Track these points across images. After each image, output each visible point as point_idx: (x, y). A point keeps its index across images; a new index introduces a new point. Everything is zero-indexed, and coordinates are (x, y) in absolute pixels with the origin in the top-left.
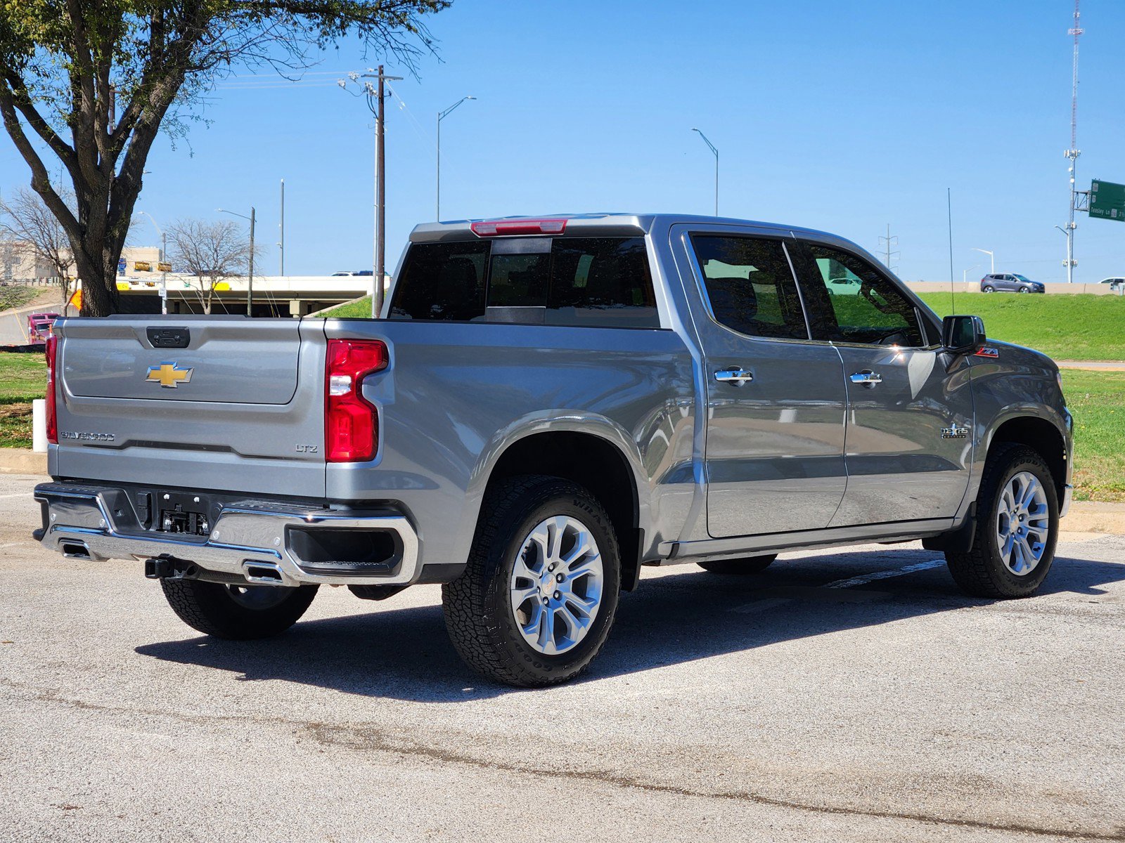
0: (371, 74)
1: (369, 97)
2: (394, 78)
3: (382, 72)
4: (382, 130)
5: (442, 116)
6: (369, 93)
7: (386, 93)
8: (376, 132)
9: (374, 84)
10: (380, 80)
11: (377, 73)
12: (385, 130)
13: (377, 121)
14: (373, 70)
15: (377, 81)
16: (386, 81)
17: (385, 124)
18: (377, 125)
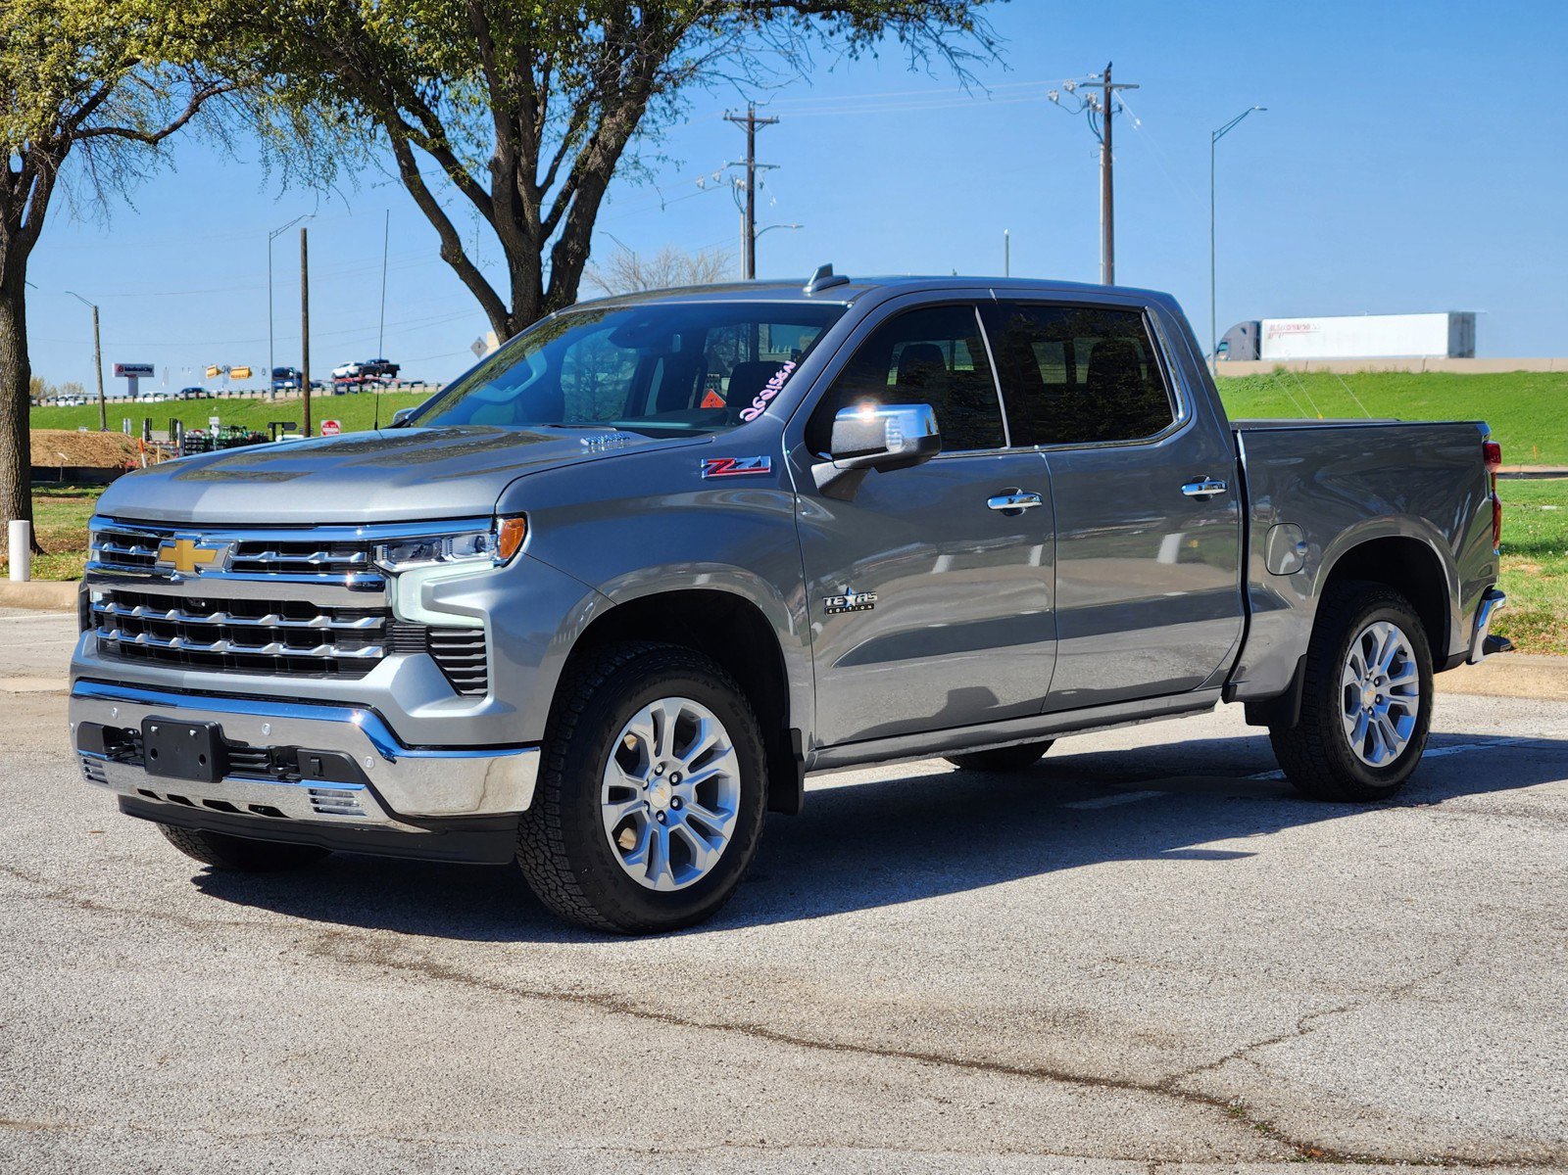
0: (1093, 82)
1: (1091, 115)
2: (1127, 87)
3: (1108, 79)
4: (1108, 160)
5: (1217, 136)
6: (1091, 108)
7: (1114, 108)
8: (1102, 162)
9: (1097, 96)
10: (1106, 89)
11: (1102, 80)
12: (1114, 159)
13: (1102, 147)
14: (1096, 76)
15: (1101, 91)
16: (1115, 93)
17: (1113, 151)
18: (1102, 153)
